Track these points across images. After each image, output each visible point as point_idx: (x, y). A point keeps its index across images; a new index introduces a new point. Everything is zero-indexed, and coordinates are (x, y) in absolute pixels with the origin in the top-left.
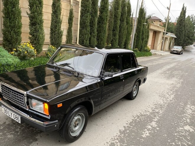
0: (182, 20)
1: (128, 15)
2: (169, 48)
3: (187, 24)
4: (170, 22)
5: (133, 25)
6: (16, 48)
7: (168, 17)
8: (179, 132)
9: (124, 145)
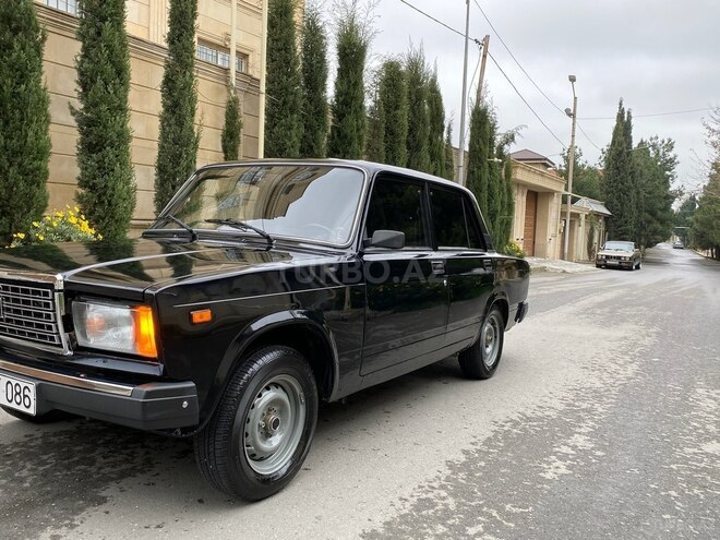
0: (621, 152)
1: (433, 129)
2: (590, 251)
3: (640, 168)
4: (580, 163)
5: (455, 164)
6: (26, 232)
7: (572, 147)
8: (685, 460)
9: (473, 504)
